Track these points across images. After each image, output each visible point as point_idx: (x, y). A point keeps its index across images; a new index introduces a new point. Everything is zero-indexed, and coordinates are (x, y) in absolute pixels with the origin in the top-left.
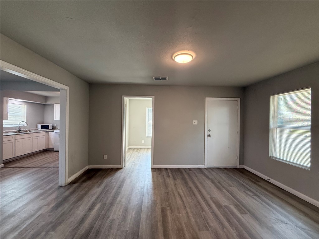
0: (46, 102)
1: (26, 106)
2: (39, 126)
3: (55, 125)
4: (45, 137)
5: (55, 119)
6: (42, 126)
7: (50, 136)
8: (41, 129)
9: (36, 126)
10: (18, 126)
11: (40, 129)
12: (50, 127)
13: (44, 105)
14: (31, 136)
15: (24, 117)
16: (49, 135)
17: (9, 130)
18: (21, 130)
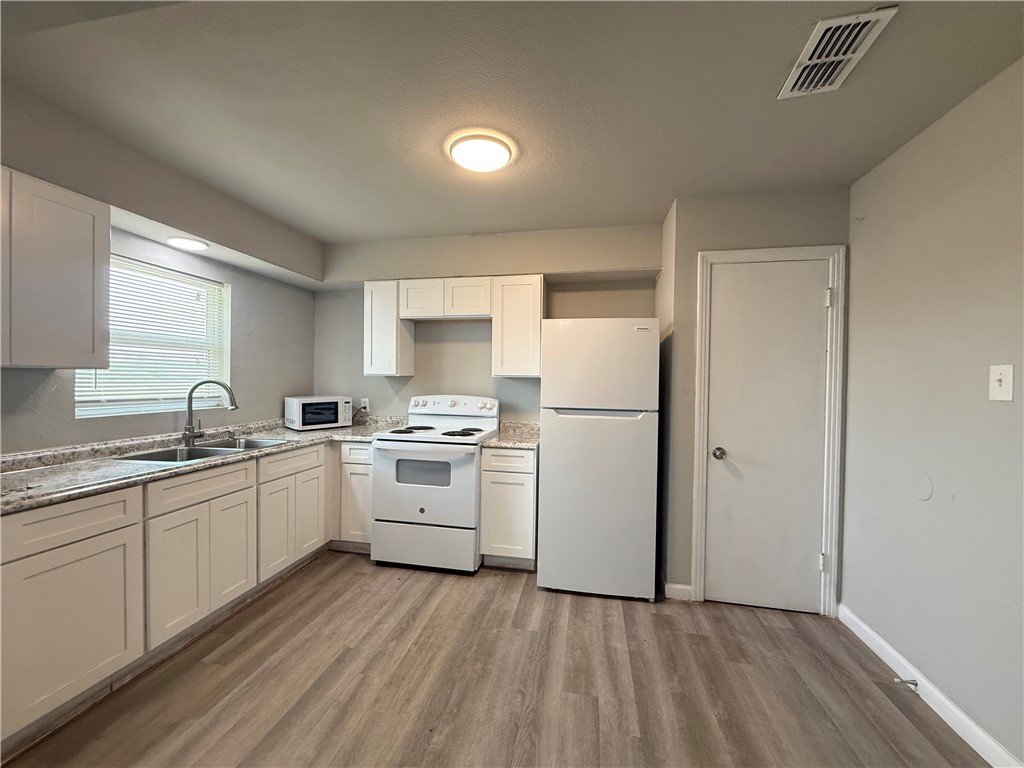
0: (323, 275)
1: (227, 292)
2: (294, 408)
3: (365, 401)
4: (322, 477)
5: (368, 370)
6: (304, 406)
7: (348, 468)
8: (304, 423)
9: (279, 410)
10: (184, 407)
11: (298, 424)
12: (345, 416)
13: (314, 294)
14: (252, 480)
15: (221, 352)
16: (341, 464)
17: (131, 436)
18: (201, 436)
